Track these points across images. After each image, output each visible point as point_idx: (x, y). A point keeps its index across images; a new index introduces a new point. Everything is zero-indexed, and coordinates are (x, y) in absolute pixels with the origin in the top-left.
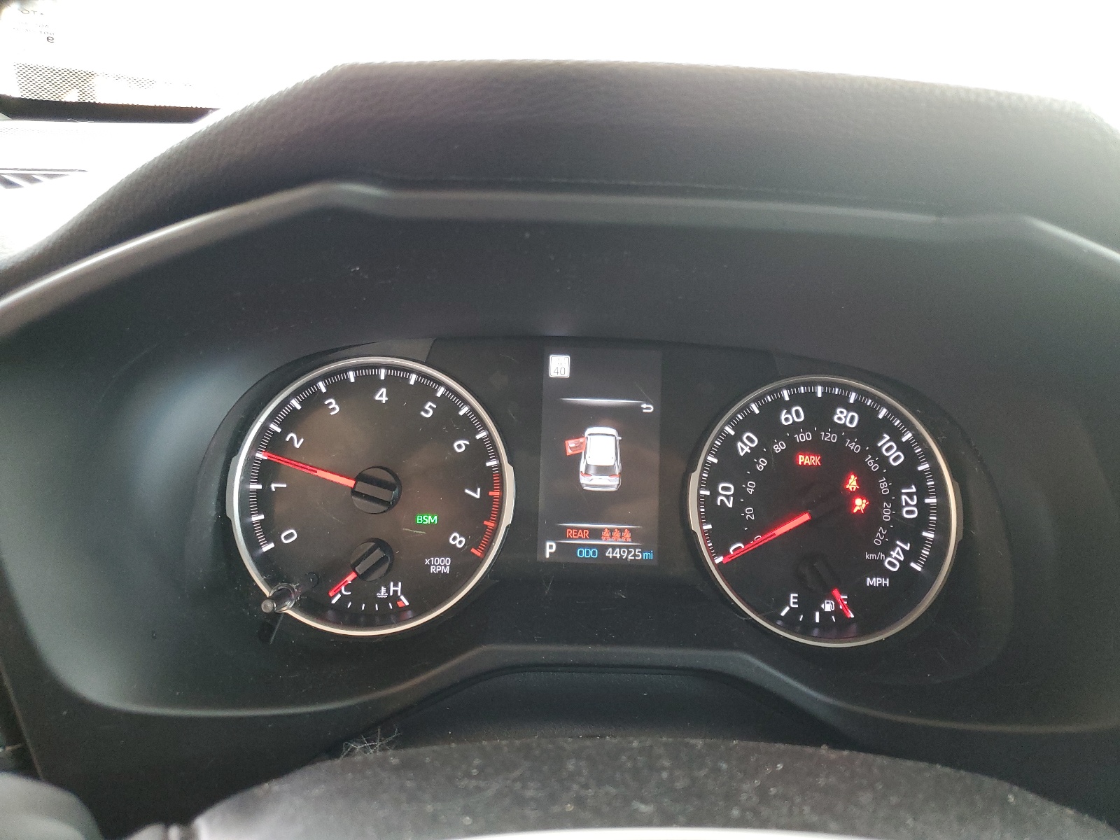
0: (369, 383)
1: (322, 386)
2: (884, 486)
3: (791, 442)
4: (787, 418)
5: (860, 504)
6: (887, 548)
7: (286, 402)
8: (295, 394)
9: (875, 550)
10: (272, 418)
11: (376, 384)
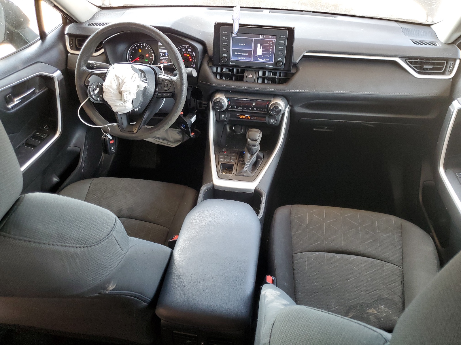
0: (140, 45)
1: (136, 45)
2: (193, 58)
3: (183, 53)
4: (183, 50)
5: (191, 60)
6: (193, 65)
7: (132, 47)
8: (133, 46)
9: (192, 65)
10: (131, 49)
11: (141, 45)
